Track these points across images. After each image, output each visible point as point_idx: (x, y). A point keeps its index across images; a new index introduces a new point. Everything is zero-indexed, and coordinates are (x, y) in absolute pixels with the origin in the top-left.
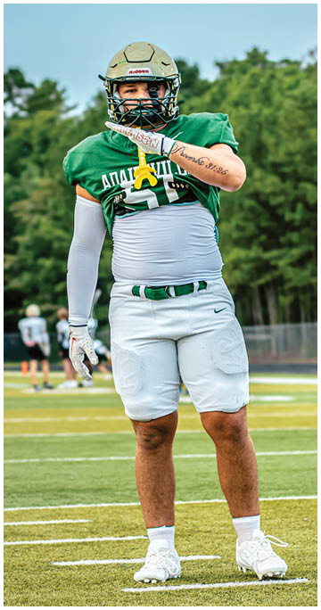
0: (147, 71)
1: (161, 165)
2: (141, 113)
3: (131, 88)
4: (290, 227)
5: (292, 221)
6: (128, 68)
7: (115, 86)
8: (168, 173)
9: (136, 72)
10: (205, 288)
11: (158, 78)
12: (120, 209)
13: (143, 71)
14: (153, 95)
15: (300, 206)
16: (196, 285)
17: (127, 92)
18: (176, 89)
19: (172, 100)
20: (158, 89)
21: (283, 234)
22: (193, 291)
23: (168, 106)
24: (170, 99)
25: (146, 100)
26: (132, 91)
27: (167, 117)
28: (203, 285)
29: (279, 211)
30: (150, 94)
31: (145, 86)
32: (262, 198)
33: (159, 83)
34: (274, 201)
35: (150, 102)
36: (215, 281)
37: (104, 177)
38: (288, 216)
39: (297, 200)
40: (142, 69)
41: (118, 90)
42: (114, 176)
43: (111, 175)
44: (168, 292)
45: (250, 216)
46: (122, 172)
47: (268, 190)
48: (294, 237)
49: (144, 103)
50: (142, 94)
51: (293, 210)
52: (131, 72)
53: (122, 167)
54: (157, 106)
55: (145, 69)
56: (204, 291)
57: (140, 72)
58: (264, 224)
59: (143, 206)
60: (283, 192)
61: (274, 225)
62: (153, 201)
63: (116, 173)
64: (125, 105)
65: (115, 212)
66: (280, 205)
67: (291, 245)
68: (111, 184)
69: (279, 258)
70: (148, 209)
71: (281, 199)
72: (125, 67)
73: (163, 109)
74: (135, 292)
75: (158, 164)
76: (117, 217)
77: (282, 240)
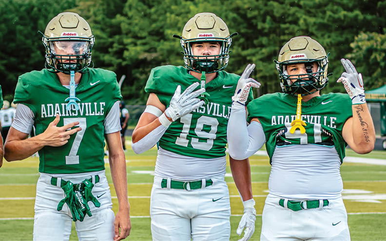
0: (303, 56)
1: (314, 118)
2: (300, 85)
3: (294, 68)
4: (261, 33)
5: (263, 29)
6: (291, 55)
7: (284, 67)
8: (317, 123)
9: (296, 57)
10: (328, 205)
11: (310, 60)
12: (281, 141)
13: (301, 56)
14: (308, 71)
15: (268, 18)
16: (321, 202)
17: (292, 70)
18: (324, 66)
19: (322, 74)
20: (312, 67)
21: (257, 38)
22: (319, 206)
23: (319, 78)
24: (320, 73)
25: (304, 75)
26: (295, 69)
27: (319, 86)
28: (326, 202)
29: (254, 21)
30: (307, 71)
31: (303, 66)
32: (242, 12)
33: (312, 63)
34: (250, 15)
35: (307, 76)
36: (335, 201)
37: (274, 117)
38: (260, 26)
39: (267, 13)
40: (300, 55)
41: (286, 69)
42: (281, 118)
43: (279, 117)
44: (302, 205)
45: (233, 24)
46: (287, 117)
47: (246, 6)
48: (264, 40)
49: (303, 77)
50: (302, 71)
51: (264, 21)
52: (293, 57)
53: (287, 114)
54: (312, 79)
55: (302, 54)
56: (326, 207)
57: (298, 56)
58: (243, 31)
59: (296, 142)
60: (257, 8)
61: (250, 31)
62: (304, 139)
63: (282, 117)
64: (290, 79)
65: (277, 143)
66: (255, 17)
67: (262, 46)
68: (277, 123)
69: (254, 55)
70: (299, 144)
71: (255, 13)
72: (289, 54)
73: (316, 81)
74: (281, 203)
75: (312, 117)
76: (277, 146)
77: (255, 42)
